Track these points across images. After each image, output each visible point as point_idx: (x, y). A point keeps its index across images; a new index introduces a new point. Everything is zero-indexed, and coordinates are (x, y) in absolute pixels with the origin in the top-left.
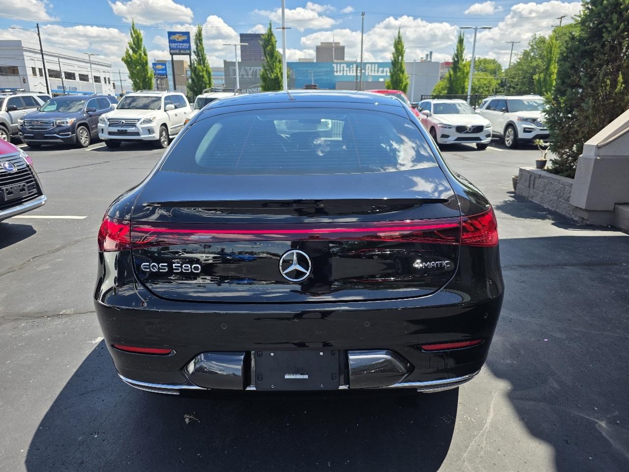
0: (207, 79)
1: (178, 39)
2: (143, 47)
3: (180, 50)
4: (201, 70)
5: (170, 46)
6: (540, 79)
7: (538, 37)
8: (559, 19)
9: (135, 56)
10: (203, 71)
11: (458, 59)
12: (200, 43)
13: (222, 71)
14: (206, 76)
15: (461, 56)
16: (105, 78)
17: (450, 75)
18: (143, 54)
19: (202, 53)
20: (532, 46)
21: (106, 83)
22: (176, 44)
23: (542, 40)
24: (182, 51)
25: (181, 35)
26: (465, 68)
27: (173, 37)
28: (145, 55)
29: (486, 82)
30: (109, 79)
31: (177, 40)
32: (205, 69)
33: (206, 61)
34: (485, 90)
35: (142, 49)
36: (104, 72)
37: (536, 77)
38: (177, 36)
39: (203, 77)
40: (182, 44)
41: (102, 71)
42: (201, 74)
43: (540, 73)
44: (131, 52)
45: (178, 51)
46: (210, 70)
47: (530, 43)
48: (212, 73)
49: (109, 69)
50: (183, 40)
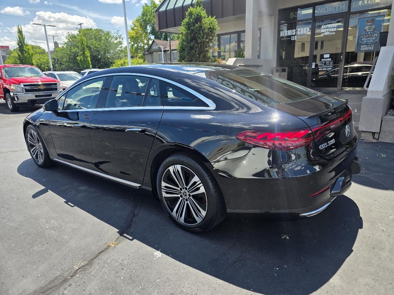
6: (81, 59)
7: (71, 34)
8: (79, 24)
11: (21, 44)
15: (24, 43)
17: (19, 55)
20: (69, 39)
23: (74, 37)
26: (29, 51)
29: (45, 61)
34: (45, 66)
37: (78, 58)
43: (80, 56)
47: (66, 37)
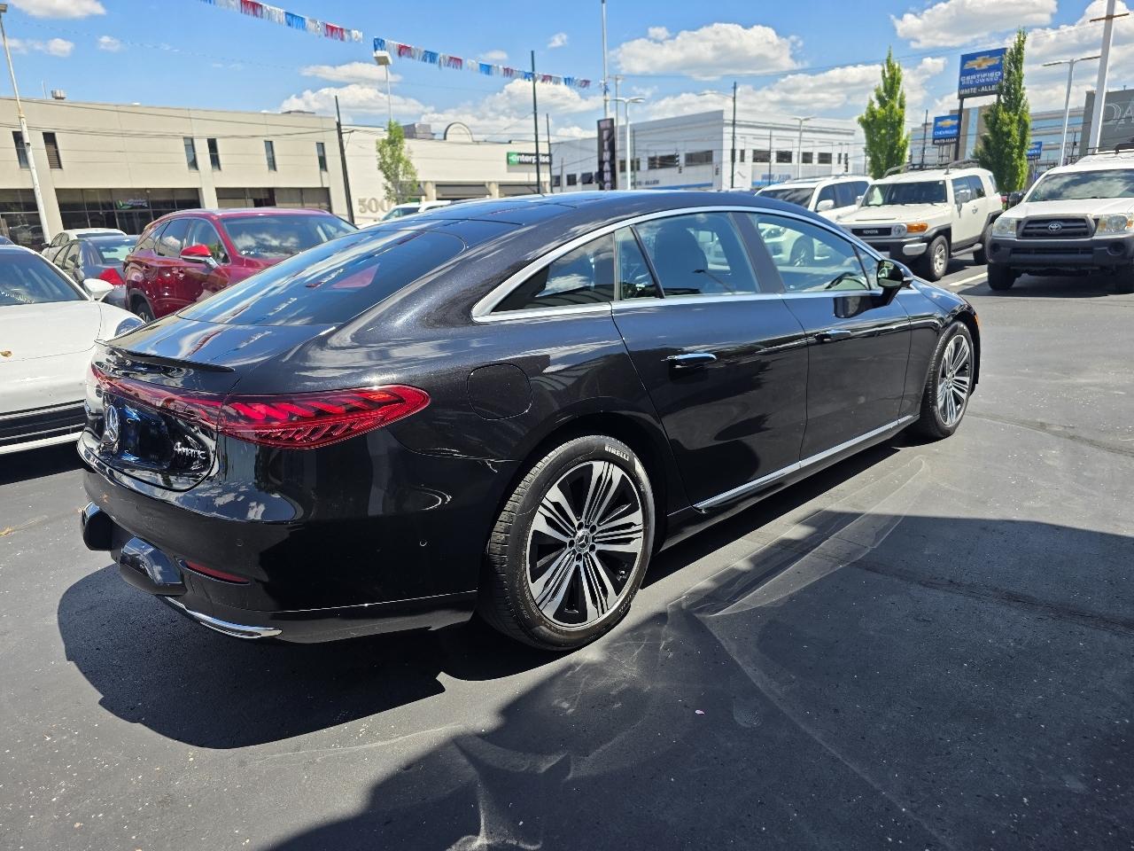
0: (1018, 138)
1: (980, 66)
2: (899, 93)
3: (979, 86)
4: (1008, 121)
5: (961, 82)
9: (883, 111)
10: (1012, 122)
12: (1016, 68)
13: (1080, 116)
14: (1015, 133)
16: (840, 155)
18: (897, 106)
19: (1017, 87)
21: (839, 162)
22: (974, 77)
24: (983, 89)
25: (988, 56)
27: (971, 64)
28: (902, 106)
30: (846, 155)
31: (977, 69)
32: (1017, 118)
33: (1022, 102)
35: (898, 96)
36: (841, 144)
38: (980, 60)
39: (1009, 134)
40: (985, 75)
41: (836, 143)
42: (1005, 129)
44: (877, 105)
45: (974, 90)
46: (1028, 119)
48: (1031, 125)
49: (851, 138)
50: (989, 67)
